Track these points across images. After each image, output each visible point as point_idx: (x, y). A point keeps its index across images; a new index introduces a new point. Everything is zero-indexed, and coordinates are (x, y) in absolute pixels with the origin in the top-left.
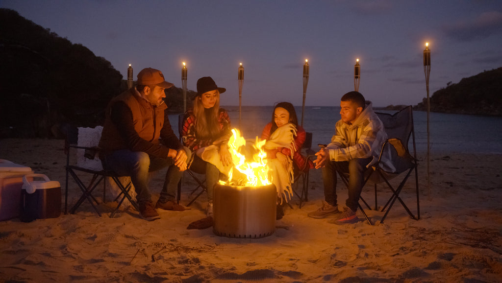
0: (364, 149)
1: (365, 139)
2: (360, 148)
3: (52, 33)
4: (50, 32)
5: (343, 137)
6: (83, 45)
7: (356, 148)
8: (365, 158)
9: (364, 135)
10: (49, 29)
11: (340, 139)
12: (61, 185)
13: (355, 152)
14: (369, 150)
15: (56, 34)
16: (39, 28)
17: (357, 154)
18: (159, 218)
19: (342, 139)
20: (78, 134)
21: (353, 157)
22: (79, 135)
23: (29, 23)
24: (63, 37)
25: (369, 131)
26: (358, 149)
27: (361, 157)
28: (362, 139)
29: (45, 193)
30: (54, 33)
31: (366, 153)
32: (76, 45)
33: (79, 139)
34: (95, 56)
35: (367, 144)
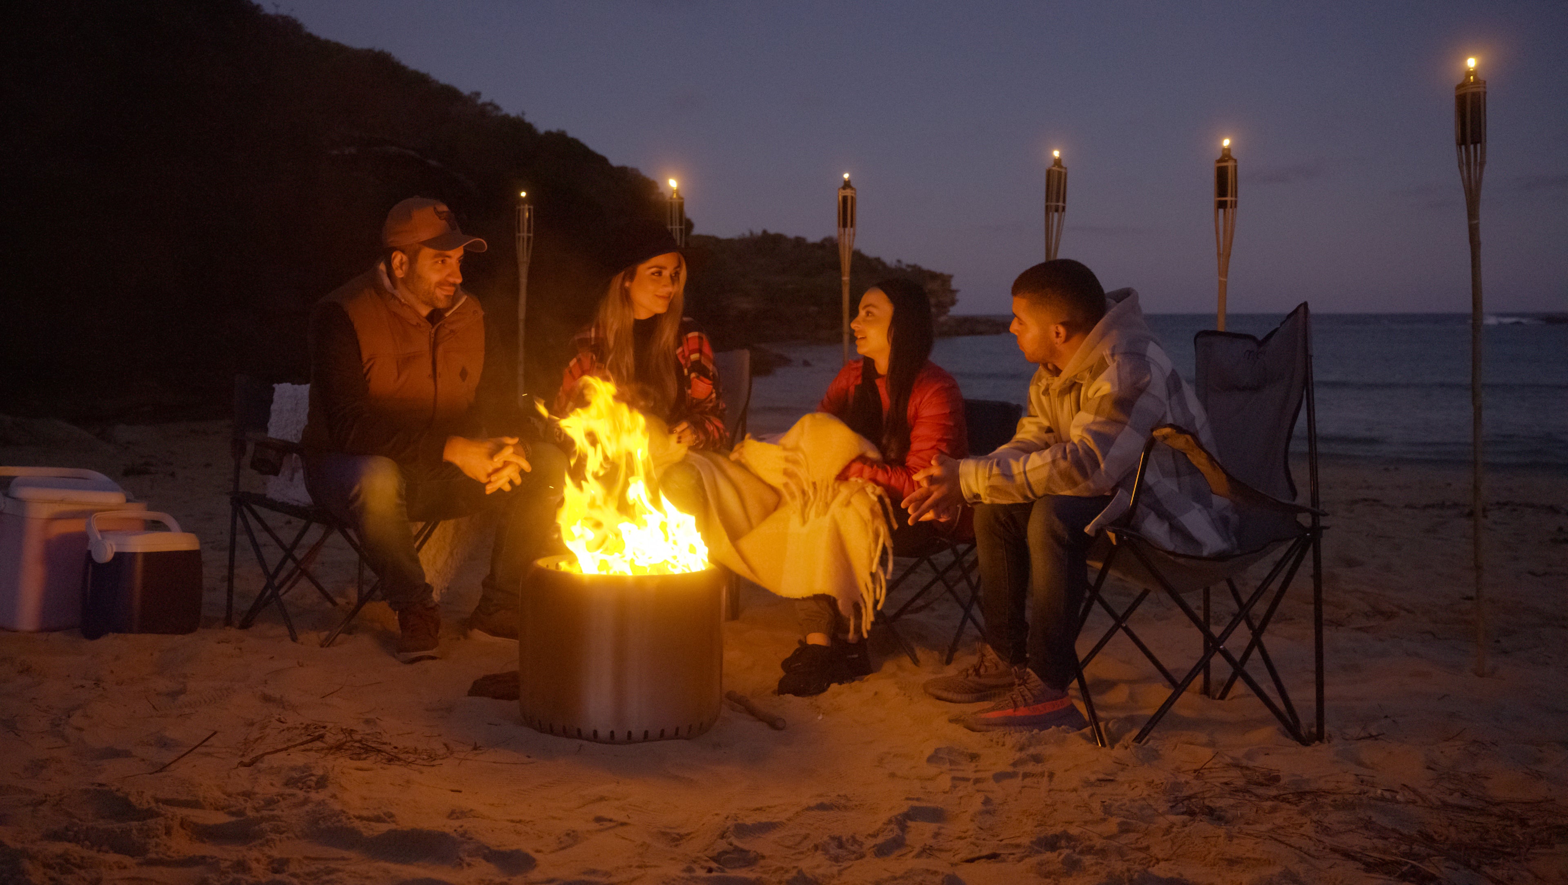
0: (1078, 464)
1: (1087, 430)
2: (1065, 457)
3: (485, 105)
4: (480, 101)
5: (1046, 423)
6: (571, 134)
7: (1049, 459)
8: (1086, 494)
9: (1087, 411)
10: (478, 94)
11: (1034, 429)
12: (201, 544)
13: (1044, 473)
14: (1098, 465)
15: (497, 108)
16: (450, 94)
17: (1050, 478)
18: (433, 658)
19: (1041, 428)
20: (272, 401)
21: (1040, 491)
22: (274, 407)
23: (421, 80)
24: (513, 113)
25: (1103, 397)
26: (1054, 462)
27: (1068, 493)
28: (1076, 427)
29: (139, 564)
30: (490, 104)
31: (1085, 475)
32: (549, 134)
33: (273, 418)
34: (612, 167)
35: (1091, 444)
